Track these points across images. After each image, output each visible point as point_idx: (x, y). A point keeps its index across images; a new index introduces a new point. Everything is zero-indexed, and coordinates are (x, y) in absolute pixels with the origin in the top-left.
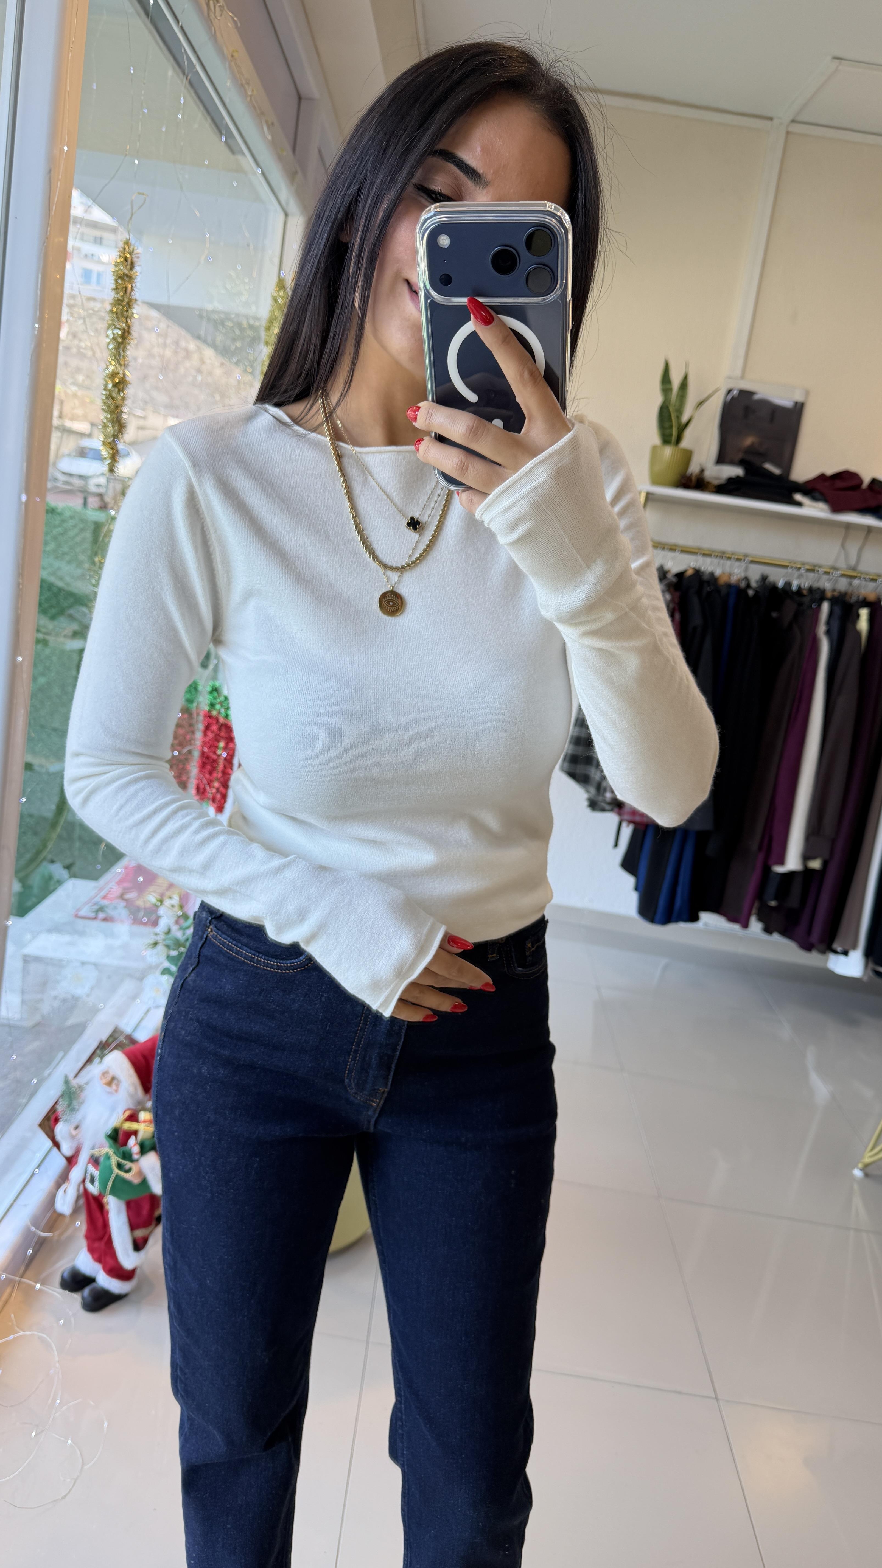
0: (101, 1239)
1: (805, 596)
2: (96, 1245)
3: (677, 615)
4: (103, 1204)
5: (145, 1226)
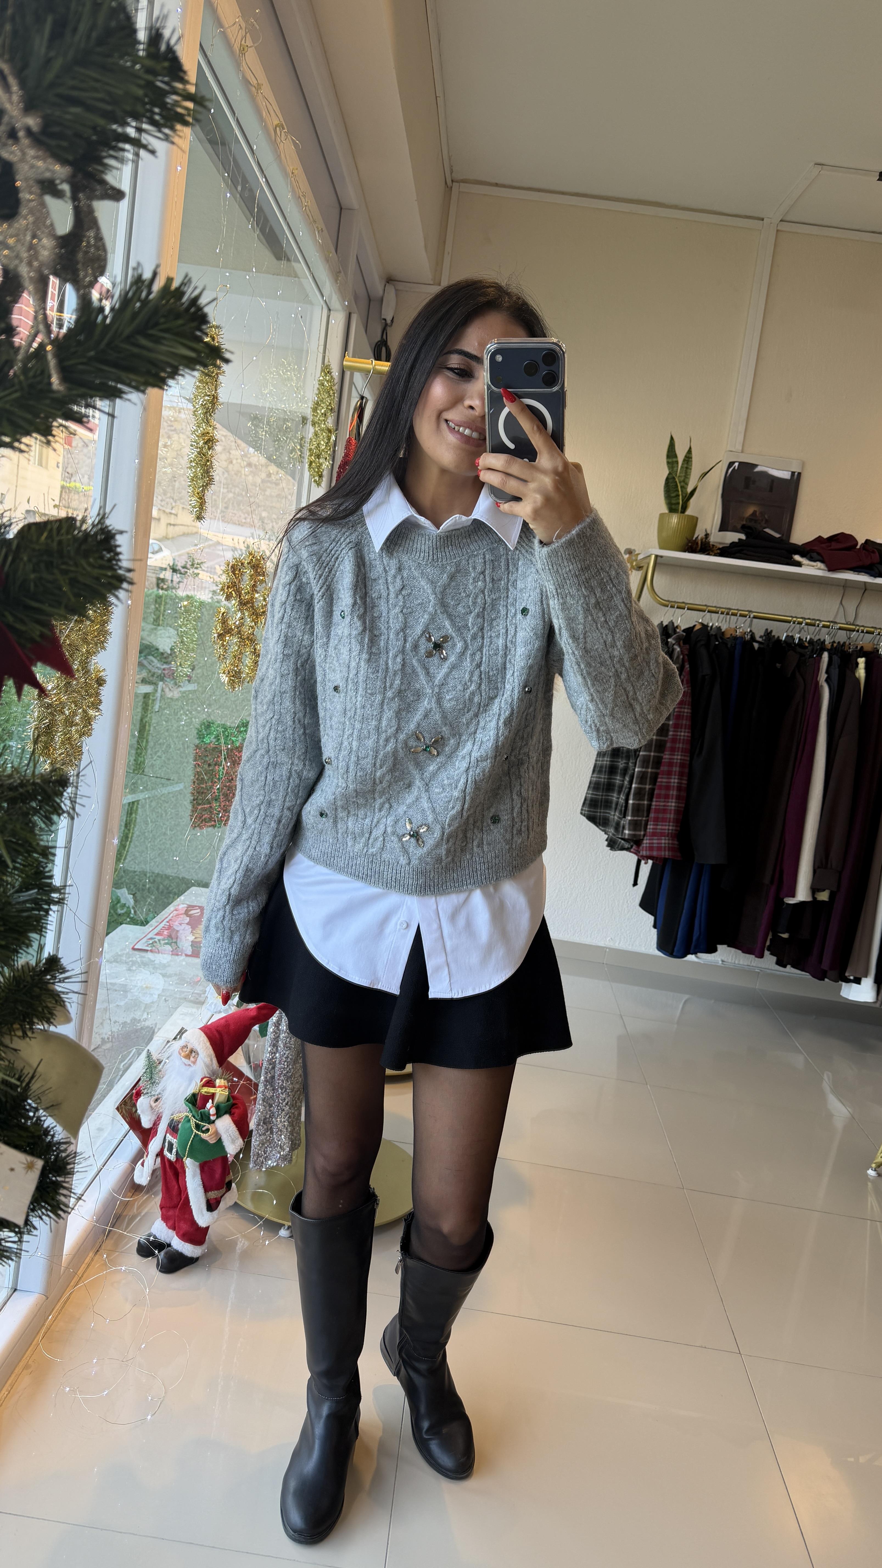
0: (175, 1207)
1: (806, 647)
2: (171, 1213)
3: (687, 666)
4: (180, 1170)
5: (218, 1188)
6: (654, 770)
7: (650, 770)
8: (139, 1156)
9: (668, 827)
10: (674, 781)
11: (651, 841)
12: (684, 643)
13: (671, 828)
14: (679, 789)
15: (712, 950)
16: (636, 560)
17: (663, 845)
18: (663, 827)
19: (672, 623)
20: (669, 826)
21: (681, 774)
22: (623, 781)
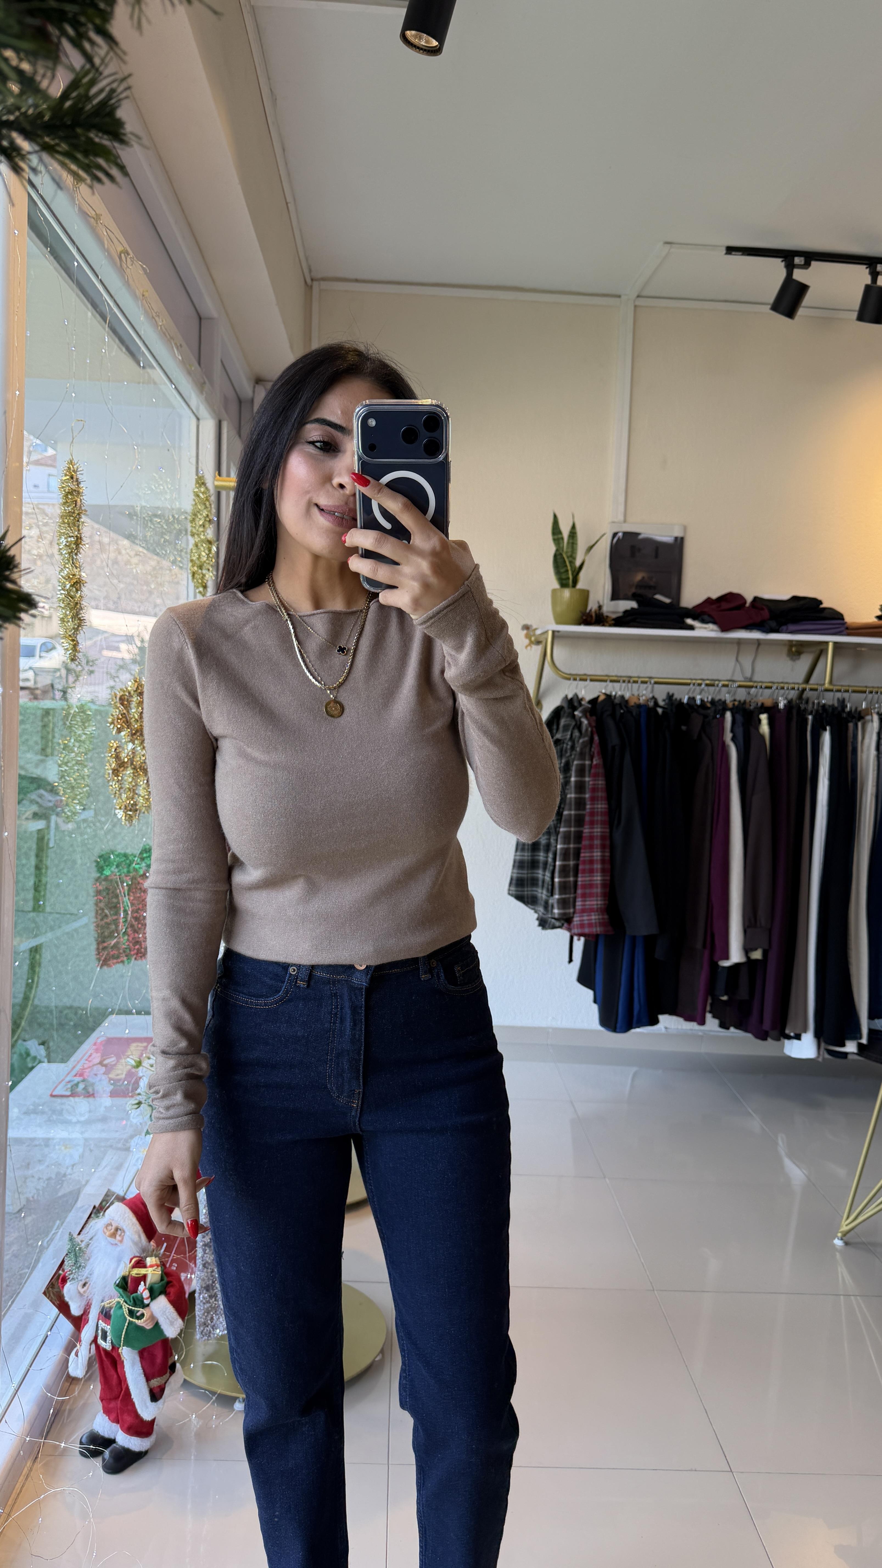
0: (116, 1398)
1: (708, 708)
2: (112, 1405)
3: (596, 738)
4: (117, 1359)
5: (161, 1373)
6: (576, 846)
7: (572, 846)
8: (71, 1347)
9: (596, 902)
10: (597, 854)
11: (581, 918)
12: (591, 715)
13: (599, 902)
14: (603, 861)
15: (654, 1022)
16: (534, 635)
17: (593, 921)
18: (592, 903)
19: (576, 695)
20: (597, 900)
21: (603, 847)
22: (547, 857)
